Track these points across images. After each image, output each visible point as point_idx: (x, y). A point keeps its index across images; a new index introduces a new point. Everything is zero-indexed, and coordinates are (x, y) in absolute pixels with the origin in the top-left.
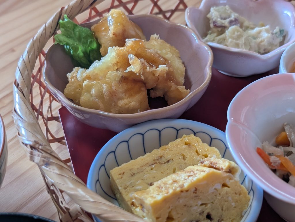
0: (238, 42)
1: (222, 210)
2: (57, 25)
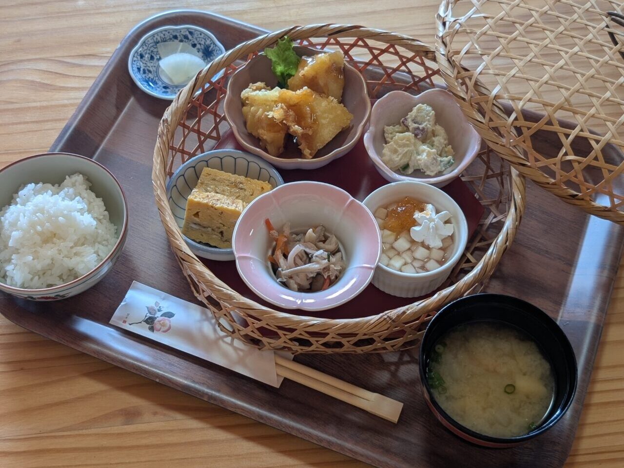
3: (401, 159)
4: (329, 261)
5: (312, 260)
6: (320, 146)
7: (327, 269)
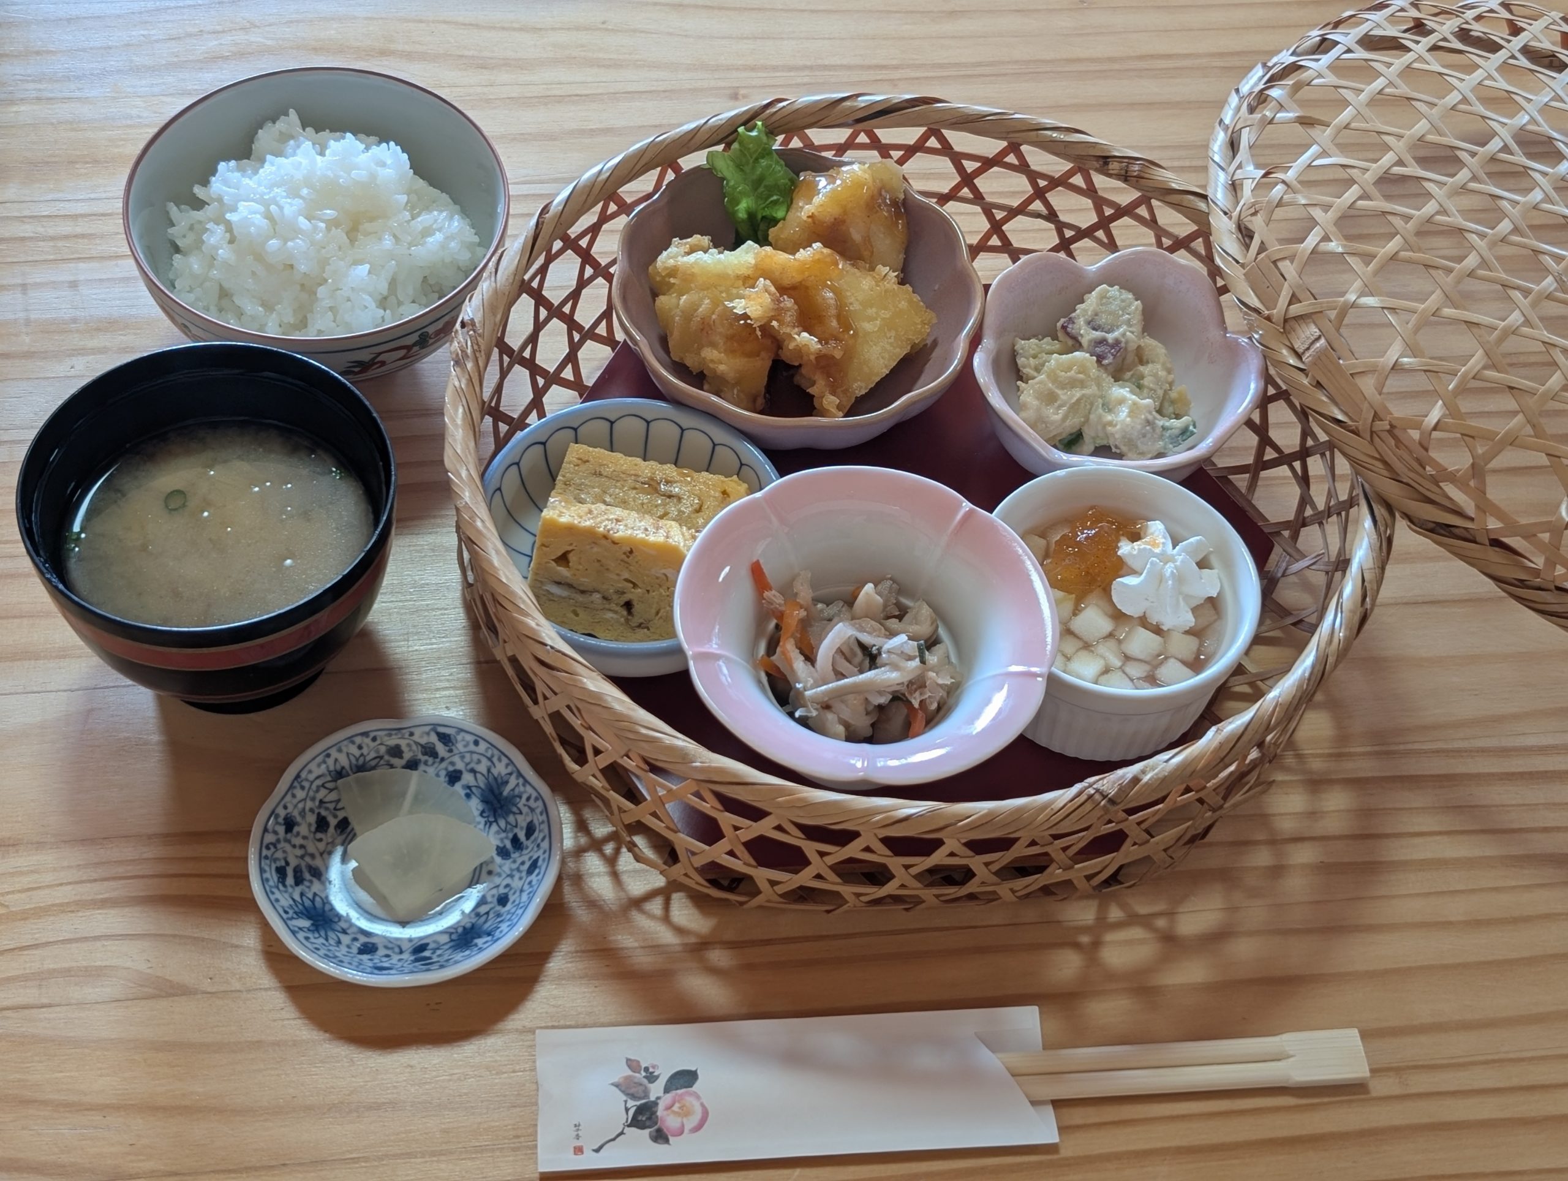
0: (1059, 392)
1: (657, 613)
2: (727, 135)
3: (1065, 418)
4: (923, 662)
5: (878, 661)
6: (860, 388)
7: (918, 683)
